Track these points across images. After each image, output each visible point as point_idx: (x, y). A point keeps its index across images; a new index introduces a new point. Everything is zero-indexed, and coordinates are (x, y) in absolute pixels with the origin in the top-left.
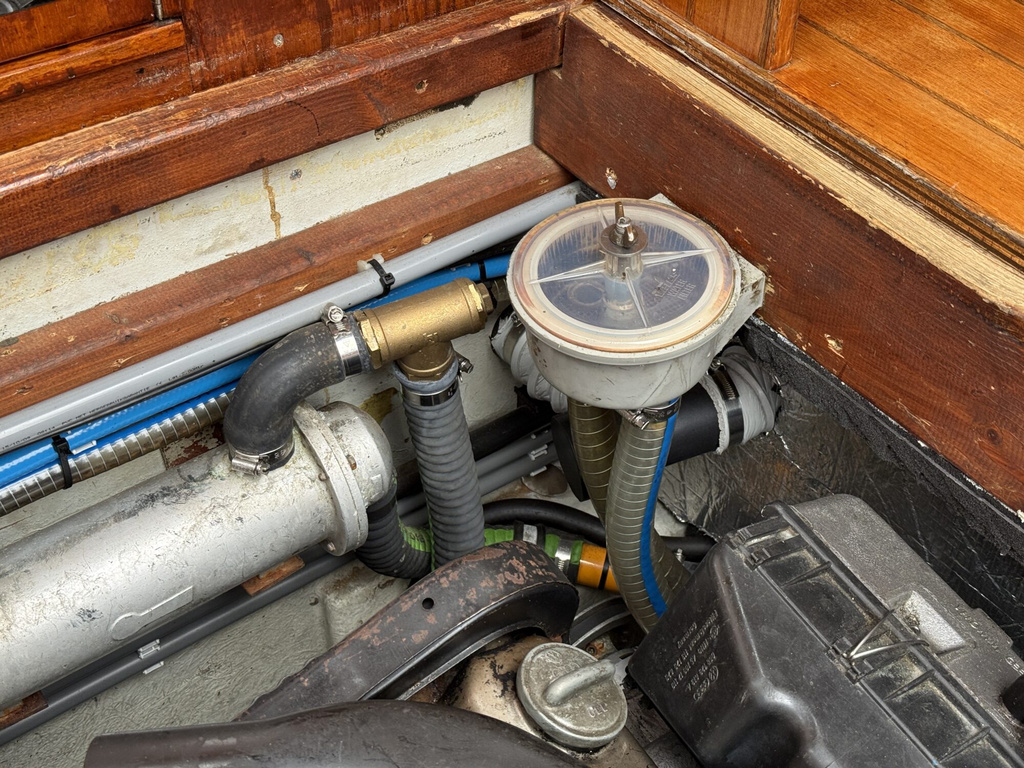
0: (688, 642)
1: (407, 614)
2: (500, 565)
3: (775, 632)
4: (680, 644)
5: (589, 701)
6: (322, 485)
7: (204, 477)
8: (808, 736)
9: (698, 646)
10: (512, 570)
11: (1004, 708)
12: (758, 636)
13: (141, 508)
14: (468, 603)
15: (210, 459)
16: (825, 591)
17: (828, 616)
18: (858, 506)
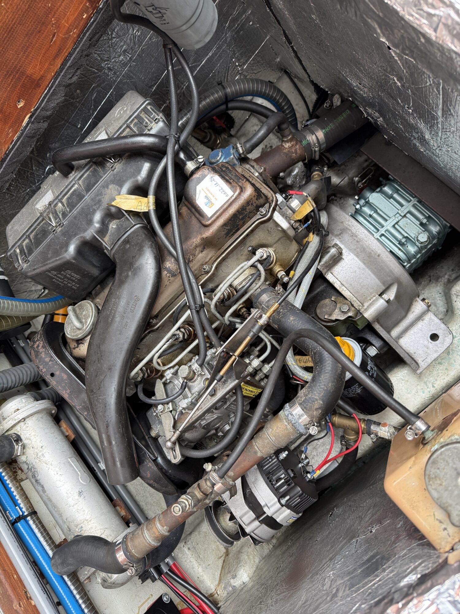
0: (60, 282)
1: (57, 382)
2: (37, 351)
3: (50, 252)
4: (62, 285)
5: (82, 314)
6: (27, 420)
7: (27, 464)
8: (82, 239)
9: (61, 279)
10: (38, 346)
11: (69, 176)
12: (52, 258)
13: (40, 484)
14: (50, 360)
15: (21, 463)
16: (36, 236)
17: (44, 234)
18: (9, 227)
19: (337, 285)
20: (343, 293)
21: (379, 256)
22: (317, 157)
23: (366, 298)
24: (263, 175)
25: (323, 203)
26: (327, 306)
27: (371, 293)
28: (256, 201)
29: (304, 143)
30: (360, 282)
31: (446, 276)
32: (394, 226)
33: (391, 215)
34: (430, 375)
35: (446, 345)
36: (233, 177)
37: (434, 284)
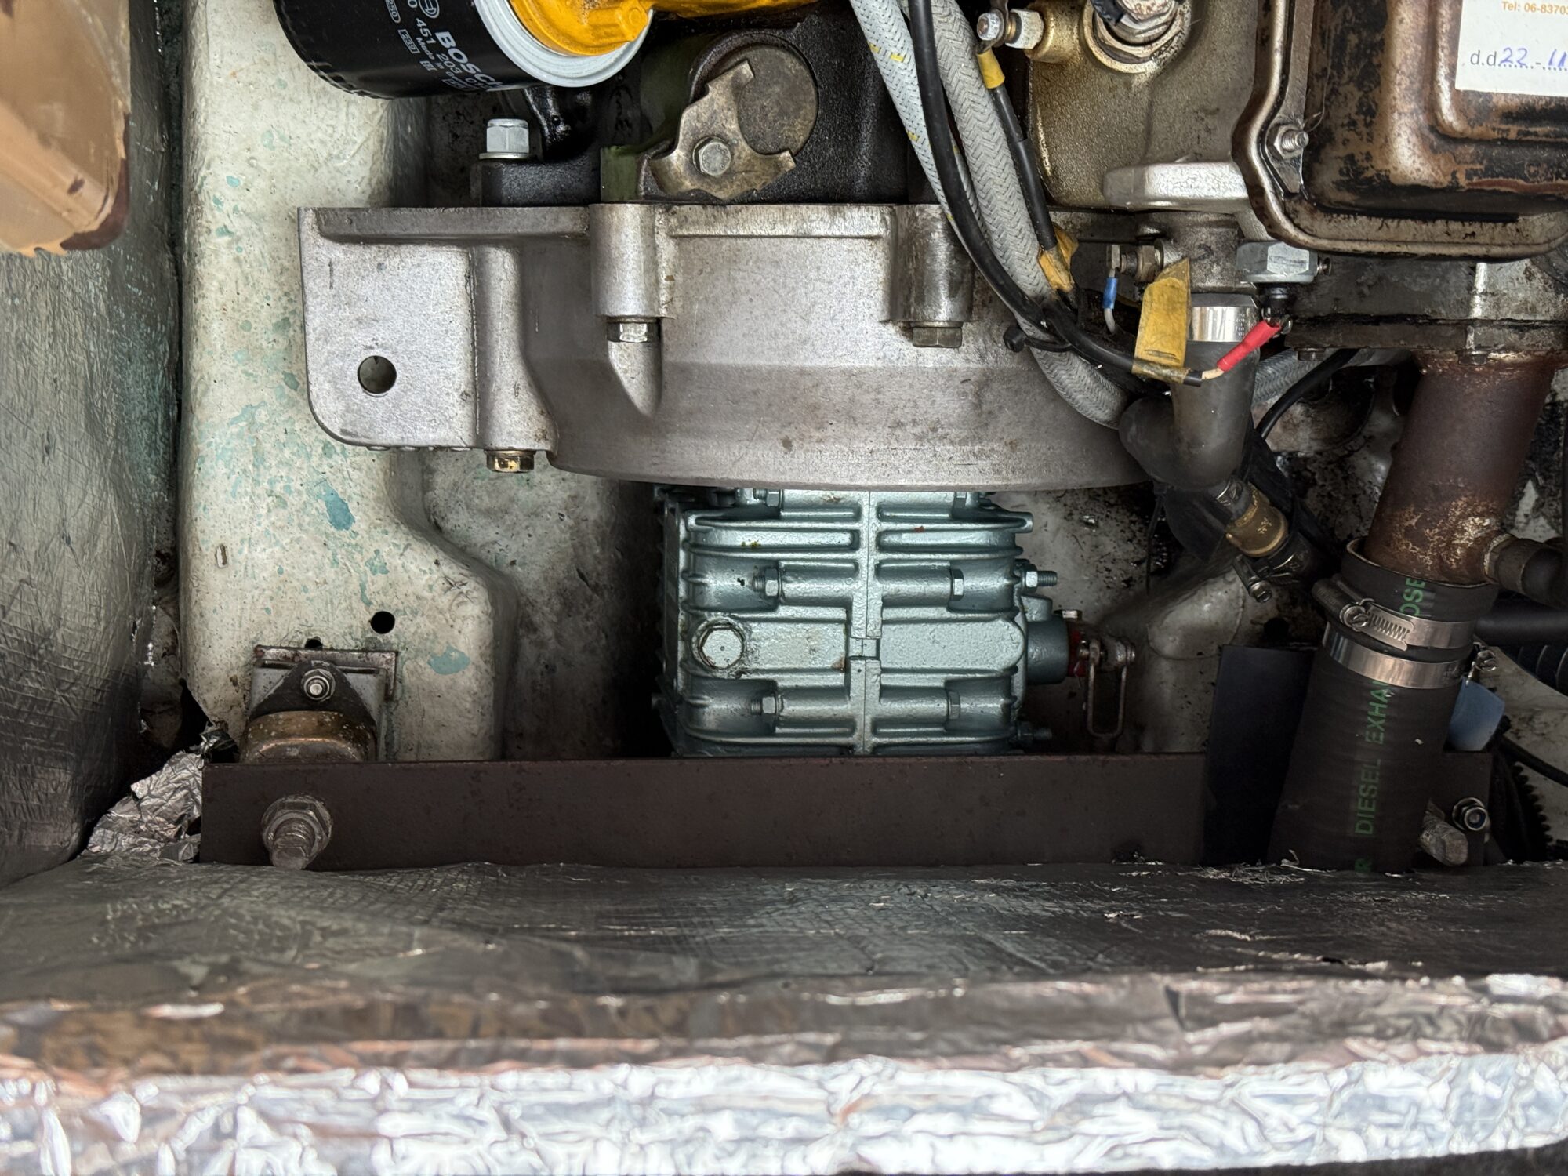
19: (817, 218)
20: (774, 211)
21: (787, 444)
22: (1323, 593)
23: (687, 271)
24: (1451, 332)
25: (1133, 429)
26: (783, 113)
27: (687, 299)
28: (1350, 149)
29: (1417, 593)
30: (757, 302)
31: (549, 632)
32: (845, 603)
33: (891, 633)
34: (274, 259)
35: (320, 388)
36: (1522, 155)
37: (561, 571)
